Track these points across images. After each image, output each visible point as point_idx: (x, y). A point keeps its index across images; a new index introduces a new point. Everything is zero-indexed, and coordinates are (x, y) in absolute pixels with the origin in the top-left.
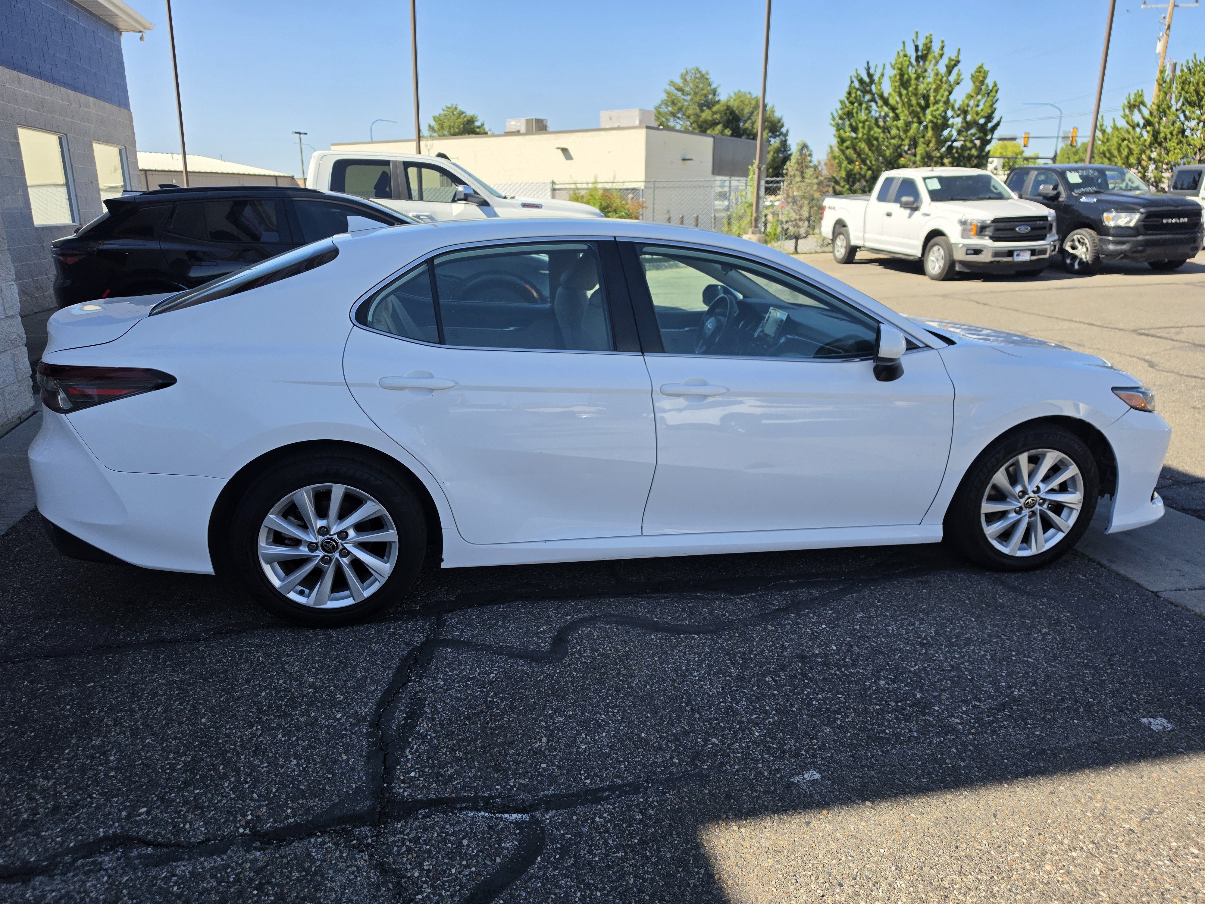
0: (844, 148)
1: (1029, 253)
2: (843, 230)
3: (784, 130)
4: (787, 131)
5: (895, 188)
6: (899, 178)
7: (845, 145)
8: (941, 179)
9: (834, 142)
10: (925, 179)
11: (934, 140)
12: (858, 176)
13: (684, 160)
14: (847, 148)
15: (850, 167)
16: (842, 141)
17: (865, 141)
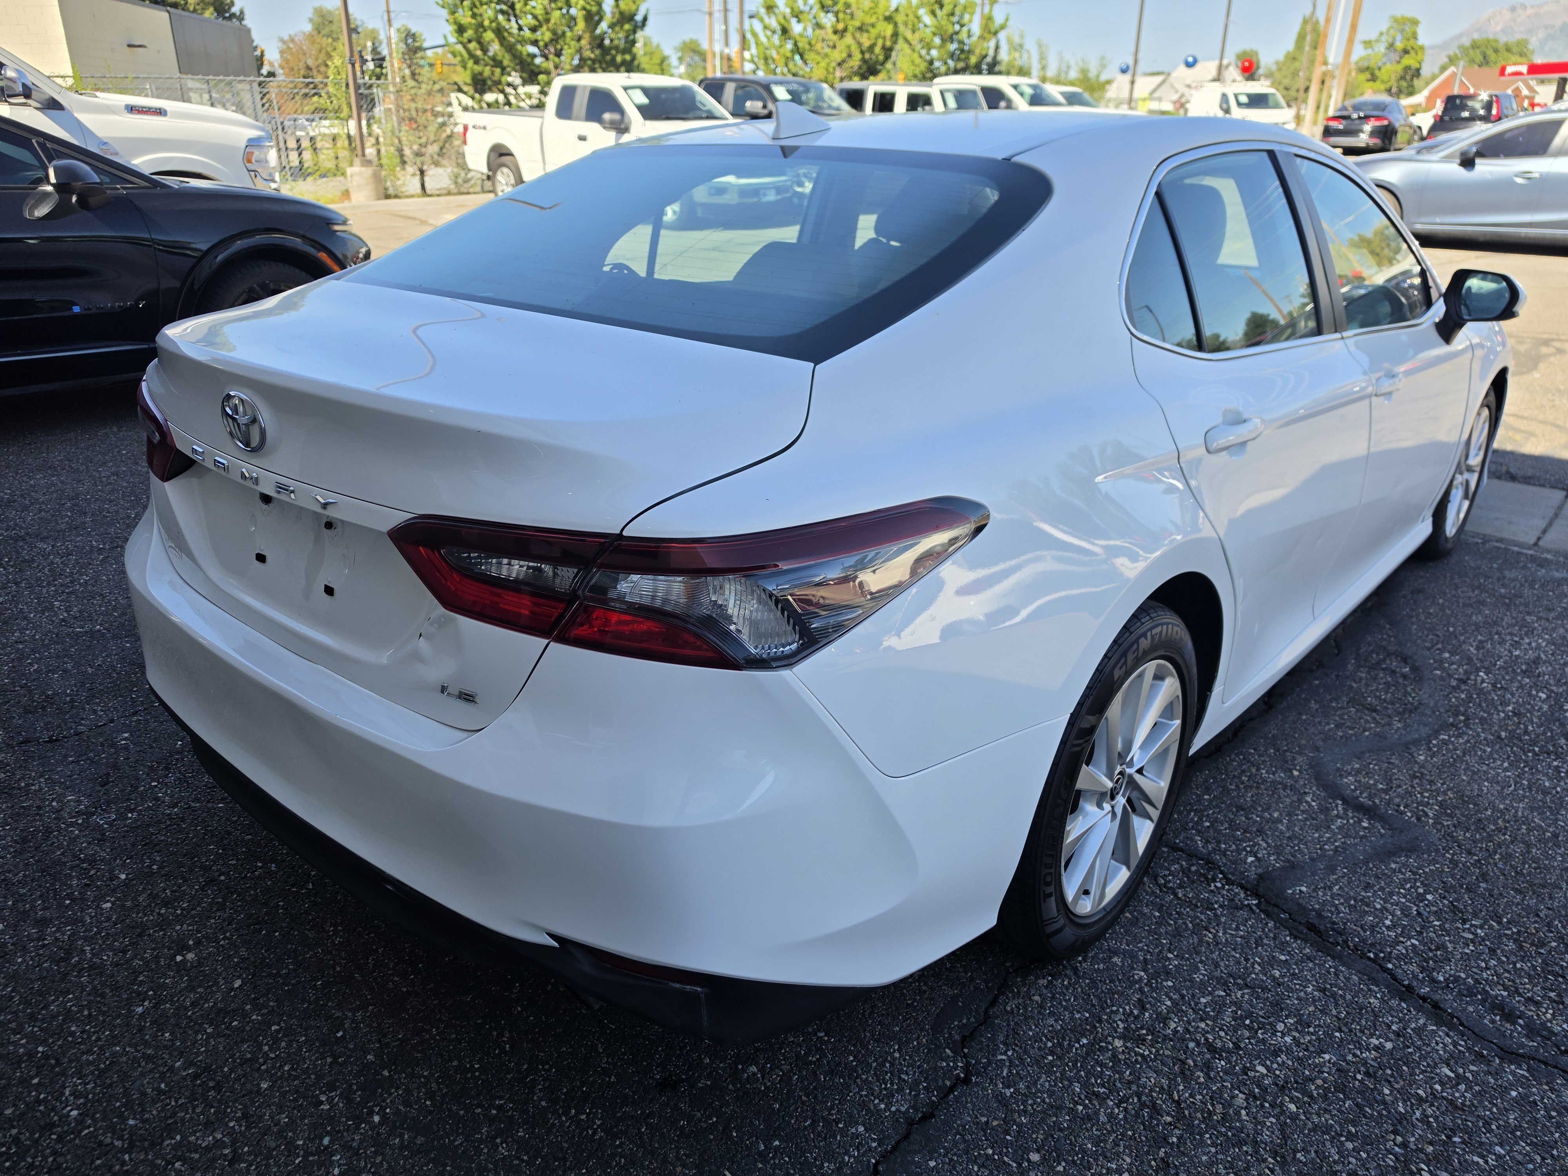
0: (465, 41)
1: (773, 192)
2: (505, 159)
3: (235, 10)
4: (242, 12)
5: (581, 102)
6: (585, 87)
7: (466, 35)
8: (646, 91)
9: (449, 30)
10: (626, 89)
11: (587, 36)
12: (489, 83)
13: (130, 46)
14: (470, 41)
15: (478, 68)
16: (461, 29)
17: (493, 31)
